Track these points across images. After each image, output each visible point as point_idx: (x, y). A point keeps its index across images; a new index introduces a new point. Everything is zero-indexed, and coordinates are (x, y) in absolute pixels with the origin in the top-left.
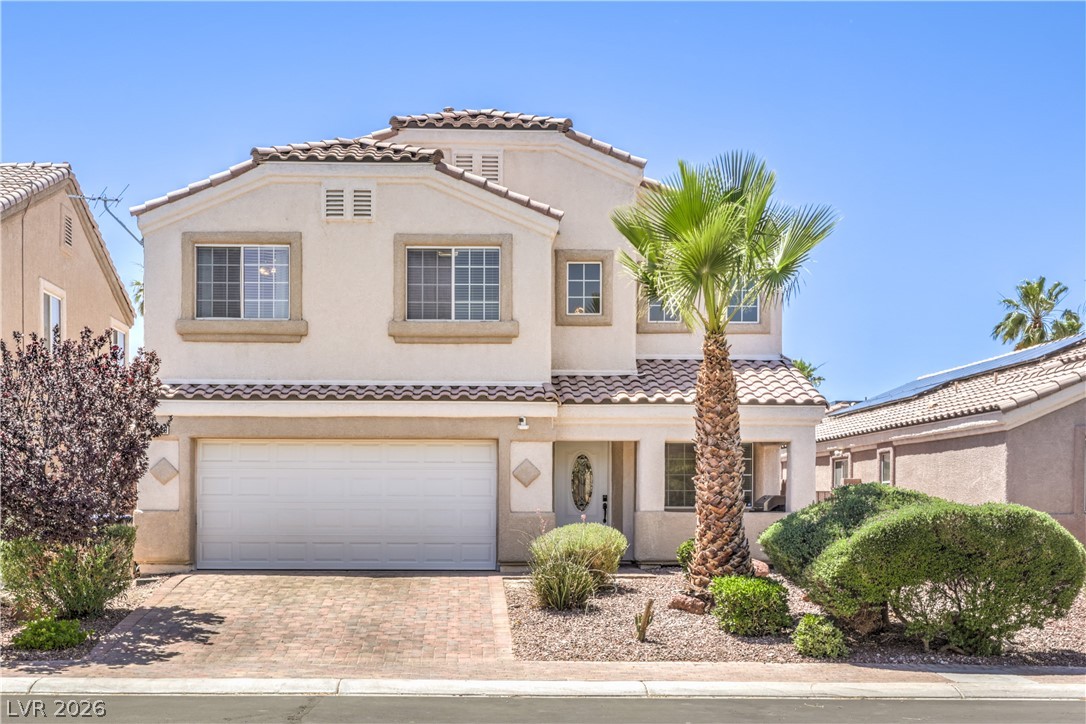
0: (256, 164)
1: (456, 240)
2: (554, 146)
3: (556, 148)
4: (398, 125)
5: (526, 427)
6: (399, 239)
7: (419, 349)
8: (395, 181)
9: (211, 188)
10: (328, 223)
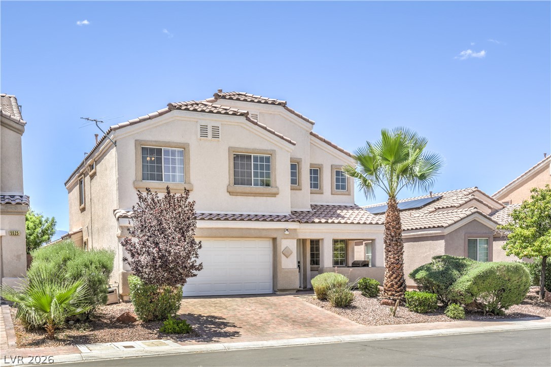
0: (170, 110)
1: (254, 151)
2: (279, 112)
3: (280, 113)
4: (217, 97)
5: (288, 233)
6: (230, 149)
7: (239, 198)
8: (229, 123)
9: (150, 120)
10: (200, 140)
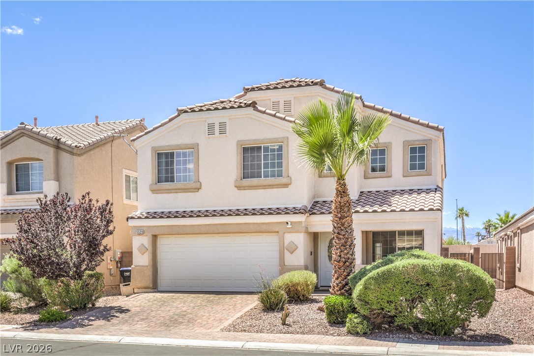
0: (179, 115)
1: (263, 141)
2: (317, 93)
3: (318, 94)
4: (247, 91)
5: (291, 226)
6: (239, 143)
7: (248, 192)
8: (236, 117)
9: (162, 127)
10: (209, 138)
